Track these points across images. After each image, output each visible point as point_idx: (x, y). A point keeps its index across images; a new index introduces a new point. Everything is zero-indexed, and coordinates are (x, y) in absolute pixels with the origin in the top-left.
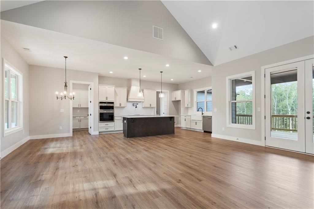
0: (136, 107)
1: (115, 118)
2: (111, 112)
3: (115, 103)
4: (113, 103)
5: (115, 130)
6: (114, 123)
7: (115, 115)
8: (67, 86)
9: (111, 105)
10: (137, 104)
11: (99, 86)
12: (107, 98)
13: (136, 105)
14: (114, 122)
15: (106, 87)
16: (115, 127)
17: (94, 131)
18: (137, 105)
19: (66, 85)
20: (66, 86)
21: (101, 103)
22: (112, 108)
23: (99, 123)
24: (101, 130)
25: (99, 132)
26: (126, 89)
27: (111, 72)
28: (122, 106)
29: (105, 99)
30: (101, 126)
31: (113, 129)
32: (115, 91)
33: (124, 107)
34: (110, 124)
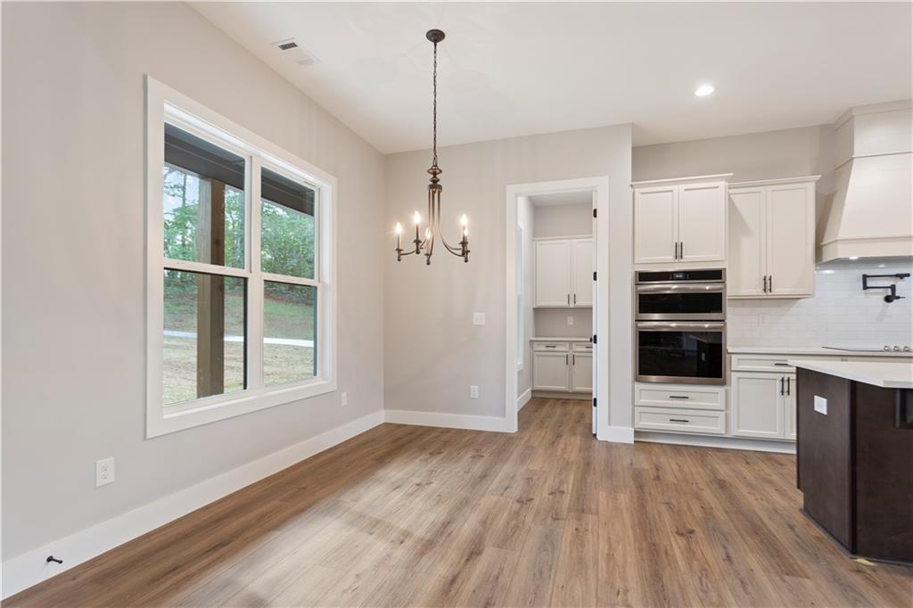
0: (888, 299)
1: (734, 363)
2: (707, 325)
3: (729, 277)
4: (717, 275)
5: (734, 432)
6: (727, 393)
7: (730, 345)
8: (440, 187)
9: (708, 287)
10: (901, 276)
11: (638, 191)
12: (679, 251)
13: (888, 283)
14: (723, 384)
15: (674, 187)
16: (733, 412)
17: (609, 424)
18: (900, 284)
19: (435, 181)
20: (435, 186)
21: (644, 277)
22: (713, 303)
23: (639, 386)
24: (646, 424)
25: (637, 433)
26: (811, 187)
27: (705, 90)
28: (778, 290)
29: (671, 258)
30: (644, 401)
31: (717, 428)
32: (732, 206)
33: (792, 299)
34: (700, 394)
